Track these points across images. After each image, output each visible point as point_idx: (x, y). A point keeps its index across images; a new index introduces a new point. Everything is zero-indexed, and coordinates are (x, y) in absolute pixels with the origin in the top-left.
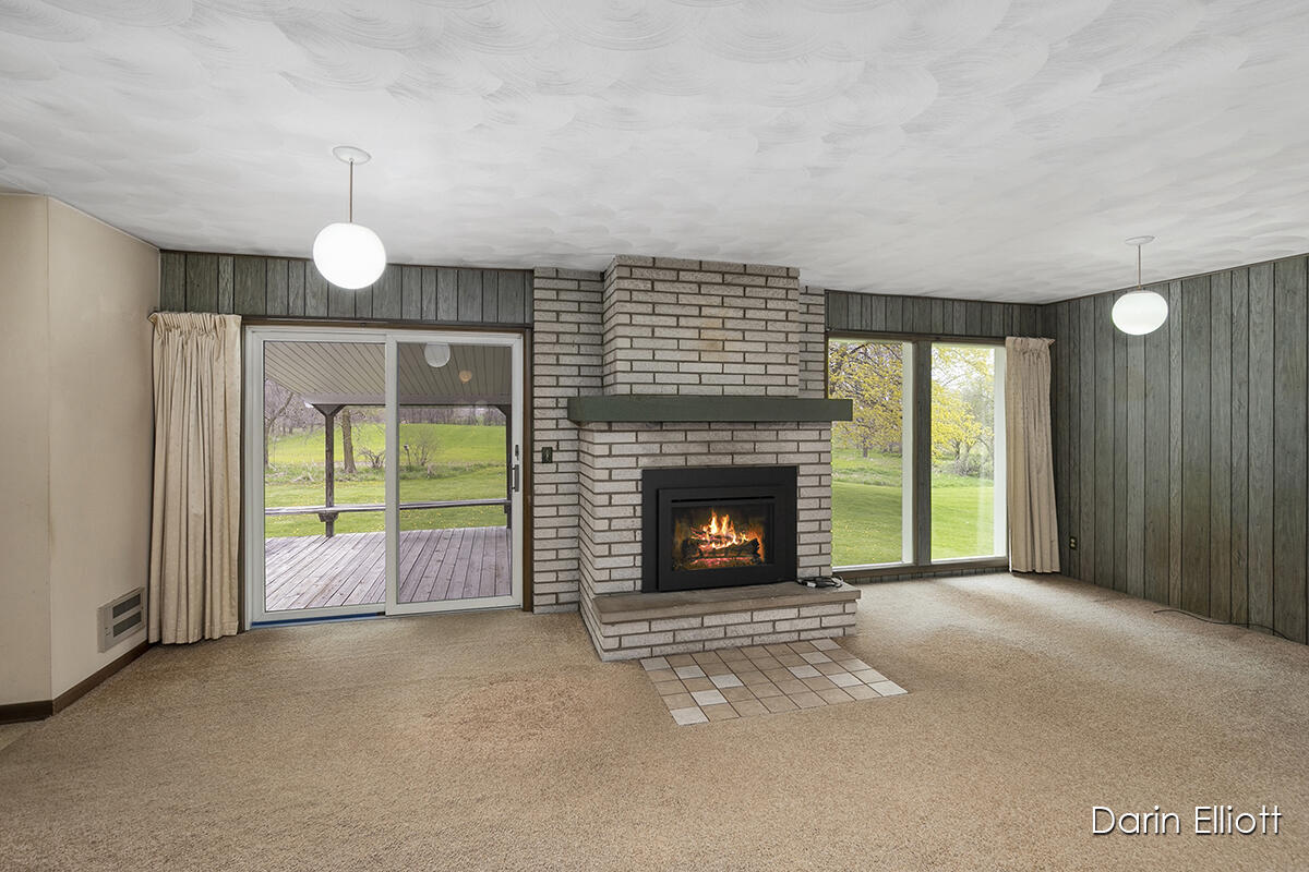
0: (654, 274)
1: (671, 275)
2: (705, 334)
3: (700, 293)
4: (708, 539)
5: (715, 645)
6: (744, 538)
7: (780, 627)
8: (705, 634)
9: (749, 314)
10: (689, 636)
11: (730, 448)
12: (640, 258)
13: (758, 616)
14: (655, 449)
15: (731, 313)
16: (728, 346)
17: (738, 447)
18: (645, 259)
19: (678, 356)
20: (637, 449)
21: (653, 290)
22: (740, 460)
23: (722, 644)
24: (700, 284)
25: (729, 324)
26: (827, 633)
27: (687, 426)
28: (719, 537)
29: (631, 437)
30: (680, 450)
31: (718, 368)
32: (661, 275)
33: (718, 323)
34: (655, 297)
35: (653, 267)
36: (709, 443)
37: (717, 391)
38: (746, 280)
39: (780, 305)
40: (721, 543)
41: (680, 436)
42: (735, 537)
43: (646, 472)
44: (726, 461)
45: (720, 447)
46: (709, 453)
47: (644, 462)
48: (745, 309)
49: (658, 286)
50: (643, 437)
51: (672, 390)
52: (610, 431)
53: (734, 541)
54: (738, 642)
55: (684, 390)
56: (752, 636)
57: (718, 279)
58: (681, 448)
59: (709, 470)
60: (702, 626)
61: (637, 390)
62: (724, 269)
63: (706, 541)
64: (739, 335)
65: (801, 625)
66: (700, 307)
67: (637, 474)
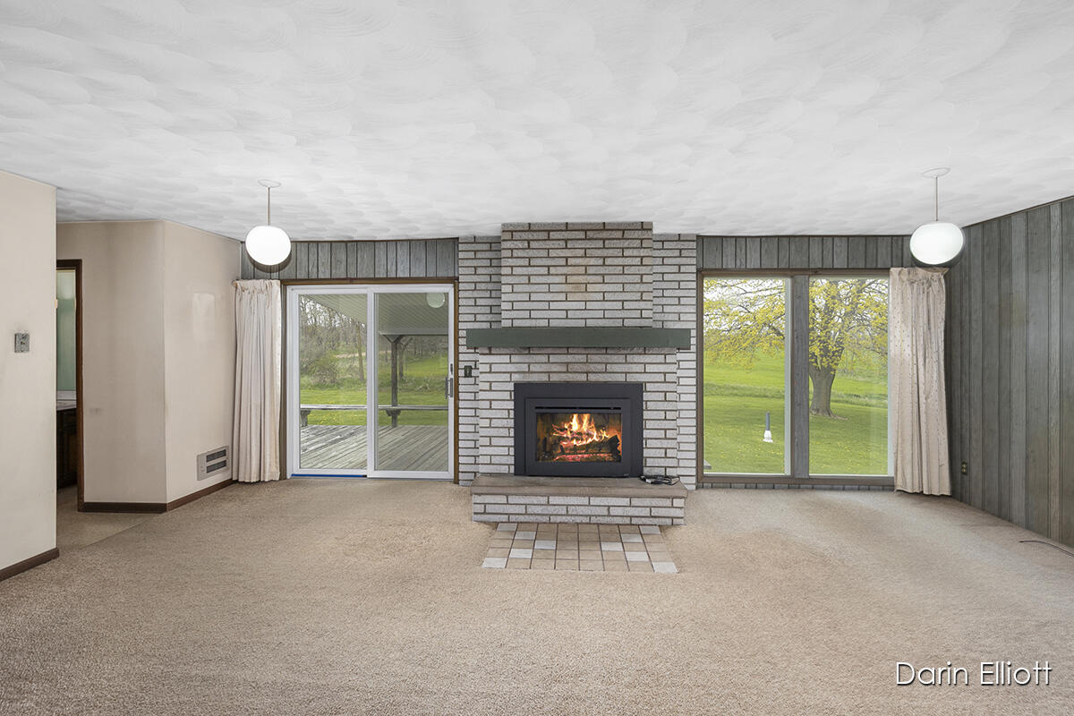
0: (529, 236)
1: (543, 235)
2: (571, 279)
3: (566, 248)
4: (569, 435)
5: (559, 519)
6: (604, 434)
7: (614, 511)
8: (551, 510)
9: (608, 261)
10: (538, 510)
11: (585, 368)
12: (519, 225)
13: (594, 501)
14: (525, 368)
15: (592, 261)
16: (590, 288)
17: (592, 367)
18: (523, 225)
19: (549, 297)
20: (511, 368)
21: (529, 248)
22: (593, 378)
23: (564, 519)
24: (566, 241)
25: (591, 270)
26: (656, 521)
27: (549, 351)
28: (580, 434)
29: (506, 359)
30: (544, 368)
31: (582, 305)
32: (536, 235)
33: (582, 270)
34: (531, 253)
35: (529, 230)
36: (567, 364)
37: (581, 323)
38: (605, 235)
39: (635, 253)
40: (582, 440)
41: (544, 358)
42: (595, 434)
43: (516, 385)
44: (583, 378)
45: (576, 367)
46: (567, 372)
47: (516, 378)
48: (604, 258)
49: (533, 244)
50: (515, 359)
51: (544, 323)
52: (490, 354)
53: (595, 438)
54: (578, 520)
55: (554, 323)
56: (590, 516)
57: (582, 235)
58: (545, 368)
59: (567, 384)
60: (548, 504)
61: (517, 323)
62: (586, 227)
63: (567, 438)
64: (599, 279)
65: (631, 511)
66: (567, 258)
67: (511, 386)
